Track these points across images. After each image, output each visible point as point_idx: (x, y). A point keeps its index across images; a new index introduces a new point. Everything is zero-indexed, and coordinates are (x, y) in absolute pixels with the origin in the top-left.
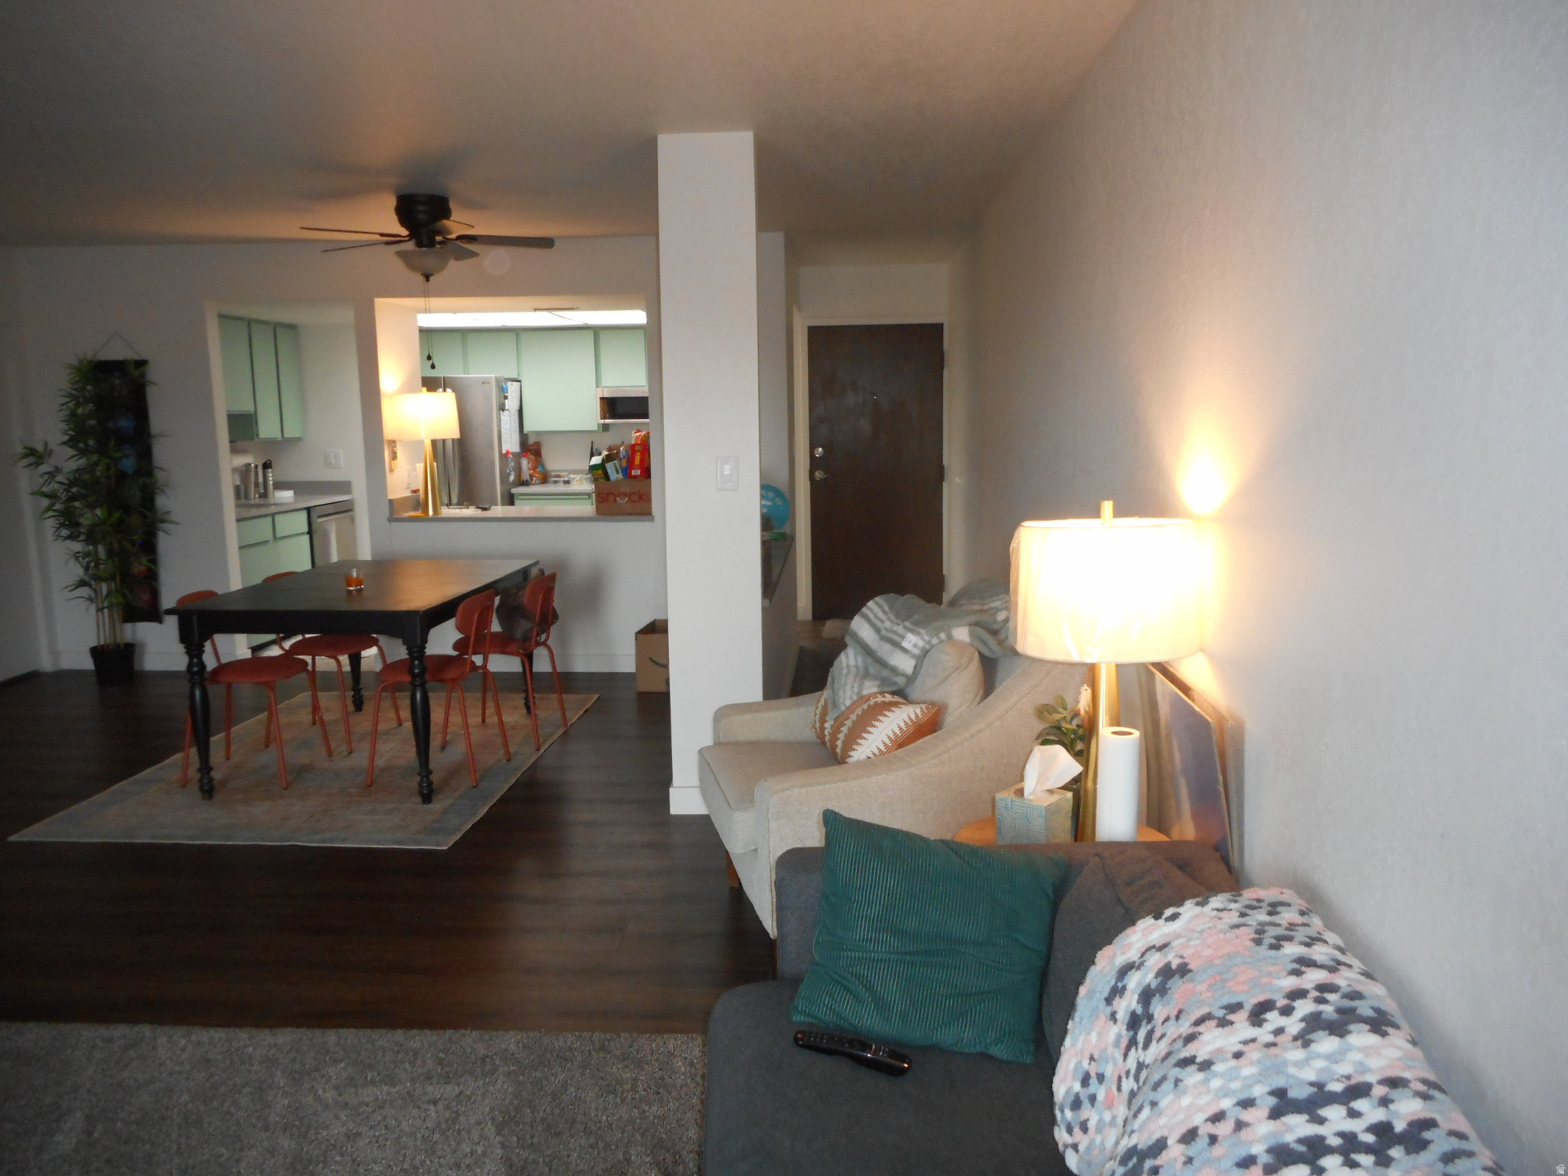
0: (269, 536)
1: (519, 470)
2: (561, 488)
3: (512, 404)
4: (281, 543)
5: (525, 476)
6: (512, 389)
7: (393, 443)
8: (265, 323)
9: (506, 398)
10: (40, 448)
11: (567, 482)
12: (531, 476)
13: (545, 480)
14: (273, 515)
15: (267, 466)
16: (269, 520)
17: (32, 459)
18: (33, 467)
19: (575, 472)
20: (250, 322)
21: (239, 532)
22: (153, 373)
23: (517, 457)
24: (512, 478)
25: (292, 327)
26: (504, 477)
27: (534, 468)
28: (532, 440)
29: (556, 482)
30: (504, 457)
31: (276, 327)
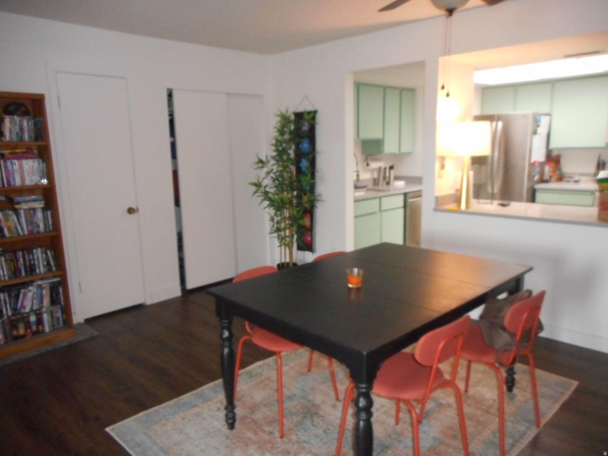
0: (377, 209)
1: (542, 173)
2: (571, 186)
3: (542, 130)
4: (383, 213)
5: (546, 177)
6: (544, 121)
7: (443, 159)
8: (395, 88)
9: (538, 126)
10: (264, 159)
11: (577, 182)
12: (551, 177)
13: (561, 178)
14: (380, 198)
15: (391, 168)
16: (377, 201)
17: (260, 165)
18: (259, 169)
19: (583, 175)
20: (385, 88)
21: (355, 209)
22: (320, 118)
23: (542, 165)
24: (536, 178)
25: (412, 91)
26: (531, 177)
27: (554, 172)
28: (554, 154)
29: (568, 181)
30: (532, 165)
31: (402, 90)
